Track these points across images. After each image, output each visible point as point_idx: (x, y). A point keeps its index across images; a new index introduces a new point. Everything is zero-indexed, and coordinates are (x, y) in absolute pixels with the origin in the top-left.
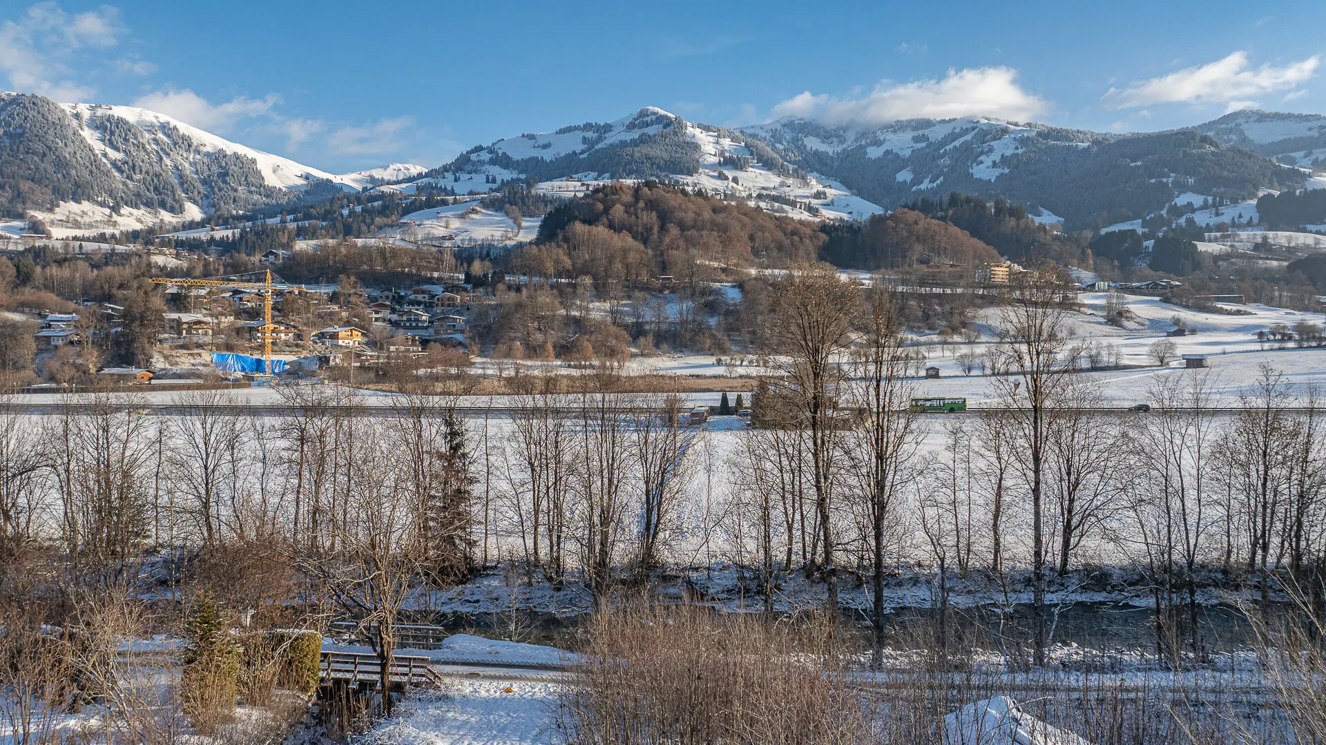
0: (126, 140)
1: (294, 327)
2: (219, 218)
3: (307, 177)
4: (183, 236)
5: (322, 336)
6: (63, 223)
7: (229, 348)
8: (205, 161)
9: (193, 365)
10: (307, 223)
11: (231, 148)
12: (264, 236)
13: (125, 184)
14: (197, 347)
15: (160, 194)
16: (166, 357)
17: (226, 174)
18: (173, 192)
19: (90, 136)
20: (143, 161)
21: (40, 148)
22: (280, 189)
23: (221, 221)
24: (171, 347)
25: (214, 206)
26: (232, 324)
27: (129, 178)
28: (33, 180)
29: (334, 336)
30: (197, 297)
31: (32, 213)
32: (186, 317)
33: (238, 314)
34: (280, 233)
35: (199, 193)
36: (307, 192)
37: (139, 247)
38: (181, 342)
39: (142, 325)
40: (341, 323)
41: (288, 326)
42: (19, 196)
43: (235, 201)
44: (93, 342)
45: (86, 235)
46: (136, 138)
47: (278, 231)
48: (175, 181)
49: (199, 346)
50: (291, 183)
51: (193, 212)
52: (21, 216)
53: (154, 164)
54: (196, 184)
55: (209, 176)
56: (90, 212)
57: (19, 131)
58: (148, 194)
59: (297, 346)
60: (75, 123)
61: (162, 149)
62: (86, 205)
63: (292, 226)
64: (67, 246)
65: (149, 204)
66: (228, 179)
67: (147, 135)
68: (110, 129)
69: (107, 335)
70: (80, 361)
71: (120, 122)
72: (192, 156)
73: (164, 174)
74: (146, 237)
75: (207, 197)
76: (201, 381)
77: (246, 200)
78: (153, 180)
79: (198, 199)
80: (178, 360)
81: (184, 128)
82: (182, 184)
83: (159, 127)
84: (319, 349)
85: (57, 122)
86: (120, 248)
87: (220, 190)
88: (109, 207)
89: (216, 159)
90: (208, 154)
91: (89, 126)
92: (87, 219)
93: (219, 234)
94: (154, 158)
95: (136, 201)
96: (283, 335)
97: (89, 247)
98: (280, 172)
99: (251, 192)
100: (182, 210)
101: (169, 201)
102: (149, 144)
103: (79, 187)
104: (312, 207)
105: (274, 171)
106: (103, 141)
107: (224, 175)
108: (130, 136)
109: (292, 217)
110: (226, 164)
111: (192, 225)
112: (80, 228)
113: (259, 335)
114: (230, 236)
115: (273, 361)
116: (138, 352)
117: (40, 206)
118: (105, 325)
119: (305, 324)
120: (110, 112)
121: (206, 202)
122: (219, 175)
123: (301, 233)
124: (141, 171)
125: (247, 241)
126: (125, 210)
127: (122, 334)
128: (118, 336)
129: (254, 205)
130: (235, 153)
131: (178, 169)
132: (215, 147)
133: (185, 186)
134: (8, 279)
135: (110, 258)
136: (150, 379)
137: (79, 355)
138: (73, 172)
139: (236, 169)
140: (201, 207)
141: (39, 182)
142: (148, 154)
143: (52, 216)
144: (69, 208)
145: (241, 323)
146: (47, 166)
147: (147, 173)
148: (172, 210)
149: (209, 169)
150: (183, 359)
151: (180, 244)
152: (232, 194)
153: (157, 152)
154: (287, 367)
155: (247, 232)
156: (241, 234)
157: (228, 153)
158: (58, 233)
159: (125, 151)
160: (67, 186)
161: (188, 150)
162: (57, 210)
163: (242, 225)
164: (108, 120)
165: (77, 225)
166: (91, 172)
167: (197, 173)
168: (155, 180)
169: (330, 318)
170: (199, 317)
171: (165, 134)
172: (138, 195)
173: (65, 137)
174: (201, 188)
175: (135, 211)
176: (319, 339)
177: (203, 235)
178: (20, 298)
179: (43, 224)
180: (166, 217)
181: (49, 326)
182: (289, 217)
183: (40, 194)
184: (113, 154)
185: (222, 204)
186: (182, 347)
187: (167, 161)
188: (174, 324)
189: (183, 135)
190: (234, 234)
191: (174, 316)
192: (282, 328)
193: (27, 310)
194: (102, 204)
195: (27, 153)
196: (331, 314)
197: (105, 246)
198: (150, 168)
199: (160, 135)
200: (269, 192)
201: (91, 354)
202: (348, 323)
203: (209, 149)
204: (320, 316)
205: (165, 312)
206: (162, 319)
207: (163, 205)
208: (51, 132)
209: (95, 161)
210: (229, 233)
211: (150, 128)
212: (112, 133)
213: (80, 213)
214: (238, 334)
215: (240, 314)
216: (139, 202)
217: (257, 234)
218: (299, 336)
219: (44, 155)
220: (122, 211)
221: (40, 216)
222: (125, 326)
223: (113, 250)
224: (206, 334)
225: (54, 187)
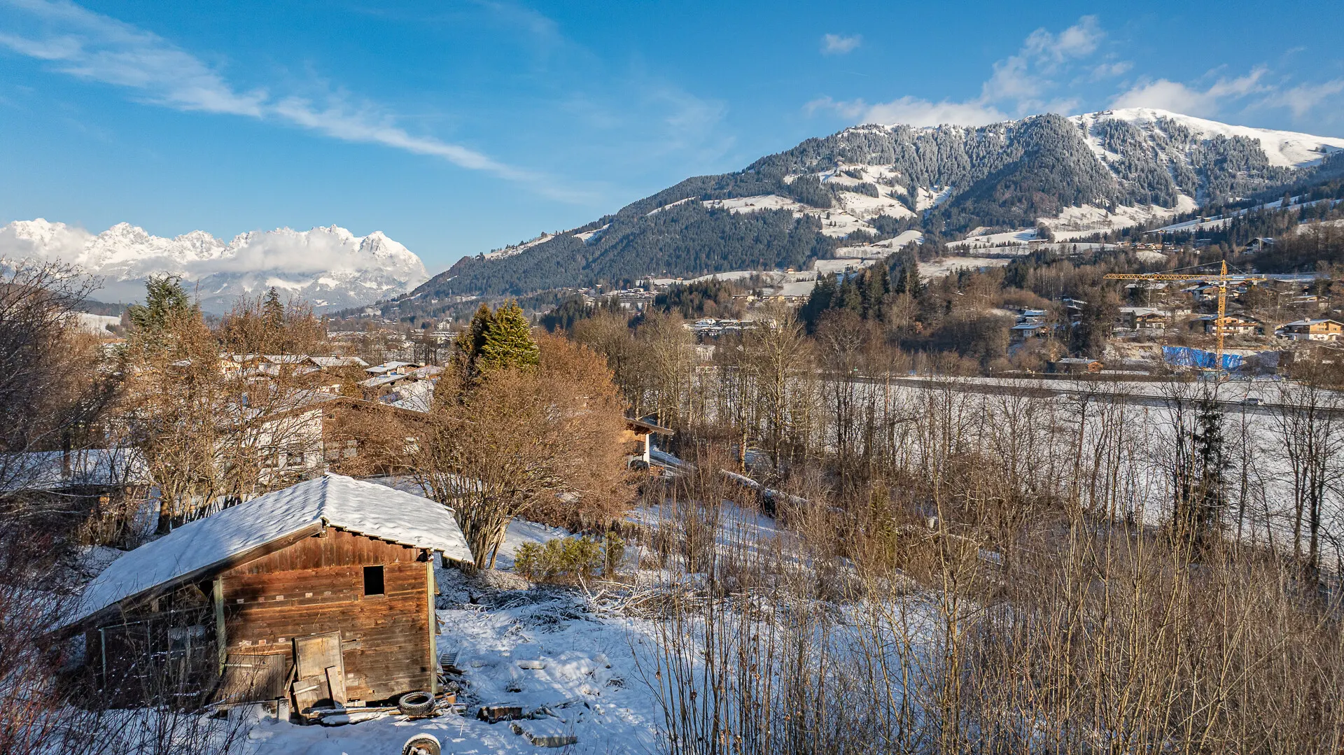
0: (1124, 141)
1: (1254, 320)
2: (1211, 208)
3: (1324, 150)
4: (1171, 230)
5: (1289, 330)
6: (1065, 227)
7: (1181, 341)
8: (1202, 149)
9: (1143, 357)
10: (1314, 204)
11: (1230, 131)
12: (1259, 224)
13: (1121, 184)
14: (1149, 340)
15: (1154, 189)
16: (1117, 349)
17: (1224, 160)
18: (1167, 187)
19: (1092, 143)
20: (1139, 160)
21: (1050, 160)
22: (1287, 169)
23: (1213, 211)
24: (1123, 340)
25: (1209, 195)
26: (1188, 316)
27: (1126, 178)
28: (1043, 191)
29: (1305, 330)
30: (1154, 291)
31: (1041, 220)
32: (1140, 311)
33: (1196, 308)
34: (1279, 218)
35: (1194, 184)
36: (1322, 168)
37: (1127, 244)
38: (1134, 335)
39: (1098, 319)
40: (1316, 315)
41: (1247, 319)
42: (1033, 207)
43: (1232, 187)
44: (1055, 335)
45: (1083, 236)
46: (1133, 138)
47: (1277, 215)
48: (1169, 175)
49: (1151, 339)
50: (1302, 160)
51: (1186, 204)
52: (1032, 224)
53: (1149, 160)
54: (1191, 175)
55: (1205, 165)
56: (1088, 214)
57: (1036, 148)
58: (1142, 191)
59: (1257, 340)
60: (1080, 133)
61: (1158, 145)
62: (1085, 208)
63: (1294, 209)
64: (1063, 247)
65: (1142, 201)
66: (1225, 165)
67: (1144, 133)
68: (1110, 133)
69: (1068, 328)
70: (1043, 351)
71: (1121, 124)
72: (1187, 147)
73: (1158, 169)
74: (1133, 235)
75: (1201, 187)
76: (1147, 374)
77: (1245, 186)
78: (1147, 177)
79: (1192, 190)
80: (1129, 352)
81: (1183, 120)
82: (1176, 177)
83: (1156, 123)
84: (1284, 344)
85: (1065, 134)
86: (1109, 247)
87: (1216, 178)
88: (1105, 208)
89: (1214, 145)
90: (1205, 143)
91: (1092, 134)
92: (1085, 221)
93: (1210, 224)
94: (1150, 154)
95: (1132, 198)
96: (1241, 330)
97: (1082, 247)
98: (1288, 149)
99: (1251, 176)
100: (1175, 203)
101: (1163, 195)
102: (1145, 141)
103: (1080, 192)
104: (1325, 184)
105: (1281, 149)
106: (1103, 145)
107: (1221, 162)
108: (1128, 137)
109: (1297, 198)
110: (1225, 150)
111: (1183, 218)
112: (1079, 230)
113: (1215, 328)
114: (1221, 226)
115: (1225, 356)
116: (1092, 343)
117: (1047, 214)
118: (1066, 319)
119: (1271, 317)
120: (1111, 117)
121: (1200, 192)
122: (1217, 162)
123: (1304, 215)
124: (1136, 170)
125: (1238, 229)
126: (1120, 209)
127: (1081, 327)
128: (1078, 330)
129: (1255, 189)
130: (1235, 137)
131: (1173, 162)
132: (1213, 133)
133: (1180, 178)
134: (999, 280)
135: (1098, 257)
136: (1101, 369)
137: (1043, 346)
138: (1076, 179)
139: (1235, 153)
140: (1195, 199)
141: (1048, 192)
142: (1144, 151)
143: (1056, 221)
144: (1071, 212)
145: (1200, 316)
146: (1055, 176)
147: (1142, 170)
148: (1165, 205)
149: (1206, 158)
150: (1134, 352)
151: (1167, 238)
152: (1230, 180)
153: (1153, 148)
154: (1244, 362)
155: (1239, 220)
156: (1233, 223)
157: (1228, 137)
158: (1060, 236)
159: (1122, 152)
160: (1070, 192)
161: (1184, 142)
162: (1061, 215)
163: (1235, 213)
164: (1109, 125)
165: (1077, 227)
166: (1091, 177)
167: (1192, 163)
168: (1150, 177)
169: (1305, 309)
170: (1155, 311)
171: (1161, 129)
172: (1132, 193)
173: (1071, 148)
174: (1196, 179)
175: (1129, 210)
176: (1285, 333)
177: (1192, 227)
178: (1006, 296)
179: (1049, 229)
180: (1160, 212)
181: (1025, 321)
182: (1292, 199)
183: (1050, 202)
184: (1112, 157)
185: (1218, 193)
186: (1134, 340)
187: (1162, 156)
188: (1129, 318)
189: (1180, 127)
190: (1225, 223)
191: (1129, 310)
192: (1241, 321)
193: (1011, 307)
194: (1099, 206)
195: (1041, 167)
196: (1304, 305)
197: (1096, 246)
198: (1145, 165)
199: (1157, 131)
200: (1274, 173)
201: (1053, 345)
202: (1326, 315)
203: (1207, 137)
204: (1291, 308)
205: (1121, 306)
206: (1119, 313)
207: (1156, 200)
208: (1060, 145)
209: (1095, 167)
210: (1220, 223)
211: (1148, 126)
212: (1112, 137)
213: (1080, 216)
214: (1191, 328)
215: (1198, 307)
216: (1133, 200)
217: (1252, 221)
218: (1260, 330)
219: (1054, 166)
220: (1117, 211)
221: (1046, 222)
222: (1084, 319)
223: (1103, 248)
224: (1160, 327)
225: (1060, 194)
